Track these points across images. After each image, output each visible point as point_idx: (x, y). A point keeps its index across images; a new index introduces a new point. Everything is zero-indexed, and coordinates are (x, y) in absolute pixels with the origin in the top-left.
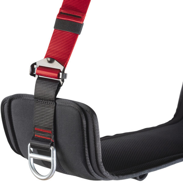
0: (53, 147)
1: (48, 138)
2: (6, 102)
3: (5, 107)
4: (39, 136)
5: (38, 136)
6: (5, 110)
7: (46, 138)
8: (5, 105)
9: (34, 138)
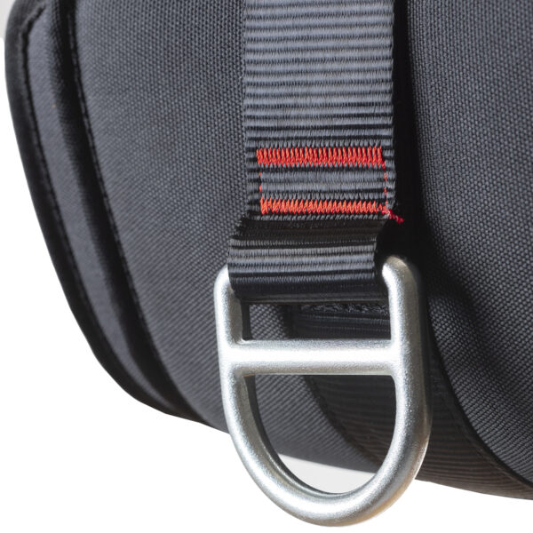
0: (400, 263)
1: (363, 207)
2: (40, 11)
3: (32, 50)
4: (293, 207)
5: (284, 208)
6: (33, 70)
7: (343, 207)
8: (33, 36)
9: (254, 229)
